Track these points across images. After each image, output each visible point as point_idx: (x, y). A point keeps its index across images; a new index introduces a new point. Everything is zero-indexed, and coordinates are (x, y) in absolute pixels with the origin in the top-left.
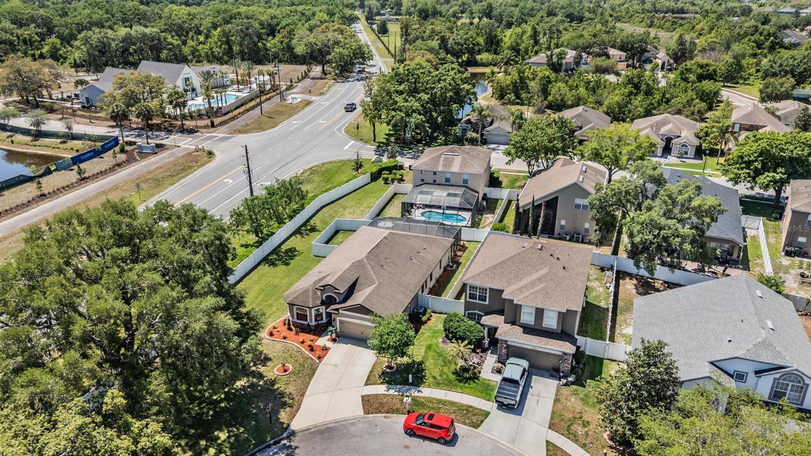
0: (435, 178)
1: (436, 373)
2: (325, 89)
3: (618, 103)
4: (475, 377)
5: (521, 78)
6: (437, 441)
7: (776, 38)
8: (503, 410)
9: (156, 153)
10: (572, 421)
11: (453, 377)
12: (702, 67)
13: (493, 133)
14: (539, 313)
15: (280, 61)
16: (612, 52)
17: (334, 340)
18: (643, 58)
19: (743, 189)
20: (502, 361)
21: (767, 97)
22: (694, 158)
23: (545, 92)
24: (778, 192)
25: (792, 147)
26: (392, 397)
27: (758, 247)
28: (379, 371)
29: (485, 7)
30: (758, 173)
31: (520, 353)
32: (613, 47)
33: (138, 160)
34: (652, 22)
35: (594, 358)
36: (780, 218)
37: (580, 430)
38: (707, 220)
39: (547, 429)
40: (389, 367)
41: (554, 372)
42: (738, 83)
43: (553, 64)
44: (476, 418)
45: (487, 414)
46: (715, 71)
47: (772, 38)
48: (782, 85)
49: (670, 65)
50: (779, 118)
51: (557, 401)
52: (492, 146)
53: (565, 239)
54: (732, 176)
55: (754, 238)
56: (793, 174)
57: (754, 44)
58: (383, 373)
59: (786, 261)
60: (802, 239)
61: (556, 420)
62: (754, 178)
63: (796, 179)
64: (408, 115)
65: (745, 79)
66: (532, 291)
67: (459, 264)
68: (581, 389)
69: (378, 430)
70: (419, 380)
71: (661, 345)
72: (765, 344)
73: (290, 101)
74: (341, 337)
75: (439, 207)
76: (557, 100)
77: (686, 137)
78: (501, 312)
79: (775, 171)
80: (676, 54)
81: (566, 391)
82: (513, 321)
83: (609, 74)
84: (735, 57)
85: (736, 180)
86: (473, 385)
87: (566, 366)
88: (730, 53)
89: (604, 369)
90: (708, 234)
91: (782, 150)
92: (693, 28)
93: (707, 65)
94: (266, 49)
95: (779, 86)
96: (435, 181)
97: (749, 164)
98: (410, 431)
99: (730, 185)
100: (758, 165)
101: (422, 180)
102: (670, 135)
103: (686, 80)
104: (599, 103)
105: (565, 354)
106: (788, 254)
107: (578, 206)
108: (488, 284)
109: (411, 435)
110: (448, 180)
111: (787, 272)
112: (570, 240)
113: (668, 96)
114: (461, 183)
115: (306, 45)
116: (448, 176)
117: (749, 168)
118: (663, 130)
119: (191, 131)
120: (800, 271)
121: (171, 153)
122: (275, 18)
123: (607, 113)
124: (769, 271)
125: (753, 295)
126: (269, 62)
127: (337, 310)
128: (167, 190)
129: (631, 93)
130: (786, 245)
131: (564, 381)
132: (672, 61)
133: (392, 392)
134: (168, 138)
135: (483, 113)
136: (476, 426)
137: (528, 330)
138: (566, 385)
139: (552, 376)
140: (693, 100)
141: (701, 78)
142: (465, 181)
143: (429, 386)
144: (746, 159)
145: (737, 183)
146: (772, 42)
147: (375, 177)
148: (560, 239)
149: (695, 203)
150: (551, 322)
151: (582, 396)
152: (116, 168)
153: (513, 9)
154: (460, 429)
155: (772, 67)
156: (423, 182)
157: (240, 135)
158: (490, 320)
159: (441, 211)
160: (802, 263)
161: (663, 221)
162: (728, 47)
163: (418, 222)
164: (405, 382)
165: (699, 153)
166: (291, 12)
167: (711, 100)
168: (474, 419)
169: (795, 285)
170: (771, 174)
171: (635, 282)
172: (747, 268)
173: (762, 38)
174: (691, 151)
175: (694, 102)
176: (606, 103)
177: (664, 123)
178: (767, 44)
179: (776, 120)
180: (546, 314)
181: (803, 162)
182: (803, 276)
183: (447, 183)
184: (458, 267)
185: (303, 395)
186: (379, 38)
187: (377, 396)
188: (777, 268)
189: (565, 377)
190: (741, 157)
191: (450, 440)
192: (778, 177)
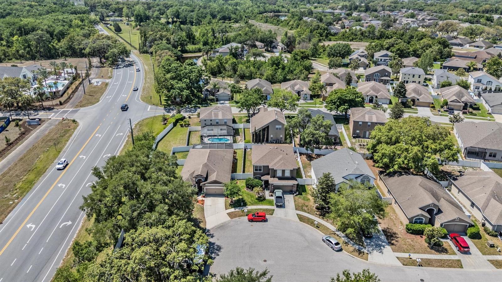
0: (211, 122)
1: (250, 200)
2: (110, 74)
3: (271, 74)
4: (264, 199)
5: (220, 63)
6: (261, 221)
7: (327, 31)
8: (279, 207)
9: (40, 124)
10: (302, 206)
11: (256, 201)
12: (302, 53)
13: (221, 95)
14: (283, 171)
15: (66, 56)
16: (258, 43)
17: (204, 197)
18: (272, 46)
19: (334, 113)
20: (273, 192)
21: (331, 66)
22: (310, 100)
23: (235, 70)
24: (346, 113)
25: (349, 95)
26: (238, 211)
27: (343, 136)
28: (228, 204)
29: (175, 12)
30: (338, 106)
31: (278, 187)
32: (257, 40)
33: (32, 130)
34: (267, 20)
35: (302, 185)
36: (348, 123)
37: (306, 209)
38: (328, 129)
39: (295, 210)
40: (232, 202)
41: (291, 192)
42: (316, 57)
43: (233, 53)
44: (272, 212)
45: (274, 210)
46: (308, 55)
47: (326, 31)
48: (337, 60)
49: (285, 49)
50: (339, 78)
51: (295, 201)
52: (222, 102)
53: (274, 143)
54: (329, 108)
55: (341, 133)
56: (351, 106)
57: (319, 35)
58: (230, 204)
59: (354, 140)
60: (358, 131)
61: (297, 207)
62: (337, 109)
63: (352, 107)
64: (181, 91)
65: (319, 55)
66: (279, 164)
67: (237, 159)
68: (301, 196)
69: (239, 223)
70: (245, 205)
71: (329, 174)
72: (357, 169)
73: (95, 84)
74: (207, 195)
75: (216, 136)
76: (241, 74)
77: (306, 91)
78: (268, 174)
79: (344, 105)
80: (287, 44)
81: (296, 197)
82: (274, 176)
83: (260, 56)
84: (314, 45)
85: (331, 110)
86: (265, 202)
87: (295, 189)
88: (311, 43)
89: (306, 188)
90: (329, 134)
91: (346, 97)
92: (288, 23)
93: (304, 52)
94: (56, 49)
95: (336, 62)
96: (211, 124)
97: (335, 103)
98: (251, 220)
99: (328, 112)
100: (338, 103)
101: (205, 124)
102: (299, 90)
103: (296, 59)
104: (262, 75)
105: (294, 185)
106: (354, 137)
107: (277, 129)
108: (262, 164)
109: (251, 222)
110: (217, 123)
111: (355, 145)
112: (276, 143)
113: (291, 69)
114: (224, 124)
115: (90, 48)
116: (217, 121)
117: (335, 105)
118: (296, 88)
119: (50, 109)
120: (359, 143)
121: (49, 124)
122: (51, 26)
123: (267, 80)
124: (349, 145)
125: (350, 154)
126: (60, 57)
127: (205, 184)
128: (67, 145)
129: (276, 69)
130: (353, 134)
131: (295, 194)
132: (286, 47)
133: (237, 210)
134: (38, 114)
135: (216, 86)
136: (272, 214)
137: (280, 178)
138: (296, 195)
139: (290, 194)
140: (302, 70)
141: (303, 58)
142: (226, 123)
143: (249, 205)
144: (333, 101)
145: (331, 111)
146: (326, 33)
147: (175, 124)
148: (271, 143)
149: (324, 124)
150: (287, 174)
151: (302, 198)
152: (23, 136)
153: (192, 13)
154: (267, 216)
155: (331, 51)
156: (206, 125)
157: (82, 109)
158: (264, 178)
159: (217, 137)
160: (359, 140)
161: (315, 132)
162: (310, 40)
163: (208, 144)
164: (240, 206)
165: (312, 97)
166: (55, 20)
167: (309, 69)
168: (270, 212)
169: (359, 149)
170: (343, 107)
171: (305, 156)
172: (342, 145)
173: (322, 31)
174: (309, 97)
175: (303, 71)
176: (265, 74)
177: (295, 85)
178: (324, 34)
179: (338, 79)
180: (286, 172)
181: (353, 101)
182: (360, 145)
183: (217, 124)
184: (237, 161)
185: (204, 217)
186: (118, 35)
187: (232, 212)
188: (352, 143)
189: (295, 193)
190: (332, 101)
191: (266, 221)
192: (346, 107)
